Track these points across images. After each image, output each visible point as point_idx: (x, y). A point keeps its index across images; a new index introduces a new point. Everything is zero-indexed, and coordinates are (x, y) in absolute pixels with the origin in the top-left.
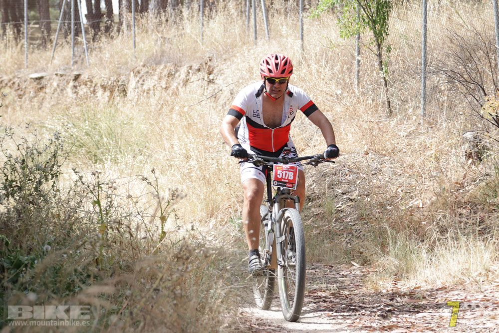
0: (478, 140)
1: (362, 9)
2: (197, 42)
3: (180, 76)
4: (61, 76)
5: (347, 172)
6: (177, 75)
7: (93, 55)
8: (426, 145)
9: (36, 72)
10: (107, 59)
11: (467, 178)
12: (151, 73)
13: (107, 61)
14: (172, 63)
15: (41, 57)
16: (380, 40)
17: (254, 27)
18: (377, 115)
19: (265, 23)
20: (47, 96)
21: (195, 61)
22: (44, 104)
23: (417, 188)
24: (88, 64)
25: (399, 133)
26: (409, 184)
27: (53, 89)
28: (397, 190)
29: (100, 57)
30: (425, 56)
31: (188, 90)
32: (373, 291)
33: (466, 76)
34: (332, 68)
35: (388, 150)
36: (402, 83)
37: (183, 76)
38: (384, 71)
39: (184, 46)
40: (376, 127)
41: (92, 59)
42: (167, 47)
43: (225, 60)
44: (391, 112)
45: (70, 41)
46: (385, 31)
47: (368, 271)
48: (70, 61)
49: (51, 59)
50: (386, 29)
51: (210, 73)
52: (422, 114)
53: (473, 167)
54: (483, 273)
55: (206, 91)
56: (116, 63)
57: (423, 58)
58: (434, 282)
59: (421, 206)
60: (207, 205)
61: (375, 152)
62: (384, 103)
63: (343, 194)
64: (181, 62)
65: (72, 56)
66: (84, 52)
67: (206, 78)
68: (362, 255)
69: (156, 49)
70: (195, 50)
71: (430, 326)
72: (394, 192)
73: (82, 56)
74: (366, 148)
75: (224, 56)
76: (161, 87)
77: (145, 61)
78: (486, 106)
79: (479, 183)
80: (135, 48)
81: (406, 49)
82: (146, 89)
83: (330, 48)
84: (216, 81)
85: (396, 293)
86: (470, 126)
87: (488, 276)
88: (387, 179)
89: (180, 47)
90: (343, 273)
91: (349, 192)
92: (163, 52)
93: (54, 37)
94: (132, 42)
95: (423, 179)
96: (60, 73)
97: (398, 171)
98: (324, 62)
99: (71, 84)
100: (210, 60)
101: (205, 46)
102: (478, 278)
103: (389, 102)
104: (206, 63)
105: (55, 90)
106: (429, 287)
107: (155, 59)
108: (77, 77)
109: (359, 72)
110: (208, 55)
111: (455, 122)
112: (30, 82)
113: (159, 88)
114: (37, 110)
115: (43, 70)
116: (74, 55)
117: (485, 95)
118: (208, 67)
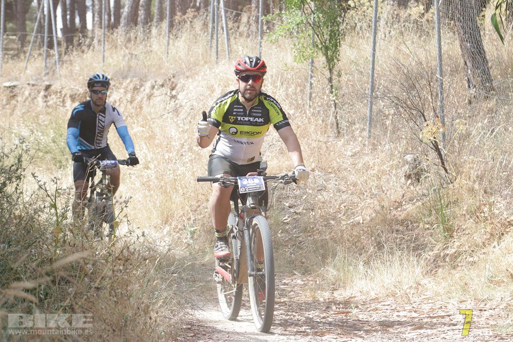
0: (417, 162)
1: (316, 36)
2: (162, 59)
3: (144, 90)
4: (33, 85)
5: (295, 187)
6: (142, 89)
7: (64, 67)
8: (370, 165)
9: (9, 81)
10: (76, 72)
11: (405, 197)
12: (117, 86)
13: (77, 73)
14: (137, 78)
15: (15, 67)
16: (331, 66)
17: (216, 47)
18: (326, 135)
19: (226, 45)
20: (19, 105)
21: (160, 77)
22: (15, 112)
23: (359, 205)
24: (59, 75)
25: (346, 153)
26: (351, 200)
27: (24, 98)
28: (340, 205)
29: (71, 69)
30: (372, 82)
31: (151, 104)
32: (312, 299)
33: (409, 103)
34: (287, 89)
35: (334, 168)
36: (351, 106)
37: (148, 91)
38: (334, 94)
39: (149, 63)
40: (324, 146)
41: (62, 71)
42: (133, 63)
43: (187, 77)
44: (339, 132)
45: (43, 53)
46: (336, 57)
47: (308, 280)
48: (42, 72)
49: (24, 69)
50: (337, 55)
51: (173, 89)
52: (368, 136)
53: (412, 187)
54: (414, 286)
55: (168, 105)
56: (85, 75)
57: (370, 83)
58: (368, 293)
59: (361, 222)
60: (163, 213)
61: (322, 169)
62: (333, 124)
63: (289, 207)
64: (146, 77)
65: (44, 67)
66: (56, 64)
67: (169, 94)
68: (303, 265)
69: (123, 64)
70: (160, 66)
71: (360, 333)
72: (337, 207)
73: (54, 68)
74: (313, 165)
75: (187, 74)
76: (127, 100)
77: (112, 75)
78: (425, 131)
79: (416, 202)
80: (104, 62)
81: (356, 75)
82: (113, 101)
83: (285, 70)
84: (179, 97)
85: (332, 302)
86: (410, 149)
87: (418, 289)
88: (331, 195)
89: (146, 63)
90: (285, 281)
91: (295, 206)
92: (130, 67)
93: (28, 48)
94: (101, 56)
95: (365, 196)
96: (32, 82)
97: (343, 188)
98: (279, 84)
99: (42, 93)
100: (174, 77)
101: (169, 64)
102: (408, 291)
103: (337, 124)
104: (170, 80)
105: (27, 98)
106: (364, 297)
107: (122, 74)
108: (48, 88)
109: (311, 94)
110: (171, 71)
111: (398, 145)
112: (4, 90)
113: (125, 102)
114: (8, 117)
115: (16, 79)
116: (46, 66)
117: (426, 121)
118: (171, 83)
